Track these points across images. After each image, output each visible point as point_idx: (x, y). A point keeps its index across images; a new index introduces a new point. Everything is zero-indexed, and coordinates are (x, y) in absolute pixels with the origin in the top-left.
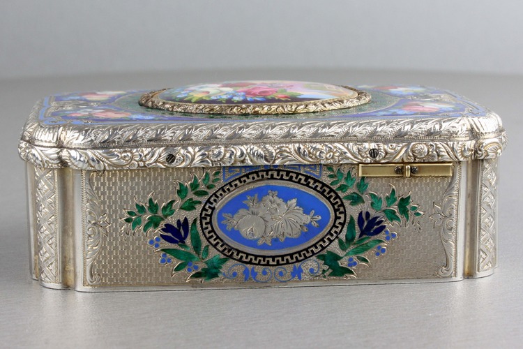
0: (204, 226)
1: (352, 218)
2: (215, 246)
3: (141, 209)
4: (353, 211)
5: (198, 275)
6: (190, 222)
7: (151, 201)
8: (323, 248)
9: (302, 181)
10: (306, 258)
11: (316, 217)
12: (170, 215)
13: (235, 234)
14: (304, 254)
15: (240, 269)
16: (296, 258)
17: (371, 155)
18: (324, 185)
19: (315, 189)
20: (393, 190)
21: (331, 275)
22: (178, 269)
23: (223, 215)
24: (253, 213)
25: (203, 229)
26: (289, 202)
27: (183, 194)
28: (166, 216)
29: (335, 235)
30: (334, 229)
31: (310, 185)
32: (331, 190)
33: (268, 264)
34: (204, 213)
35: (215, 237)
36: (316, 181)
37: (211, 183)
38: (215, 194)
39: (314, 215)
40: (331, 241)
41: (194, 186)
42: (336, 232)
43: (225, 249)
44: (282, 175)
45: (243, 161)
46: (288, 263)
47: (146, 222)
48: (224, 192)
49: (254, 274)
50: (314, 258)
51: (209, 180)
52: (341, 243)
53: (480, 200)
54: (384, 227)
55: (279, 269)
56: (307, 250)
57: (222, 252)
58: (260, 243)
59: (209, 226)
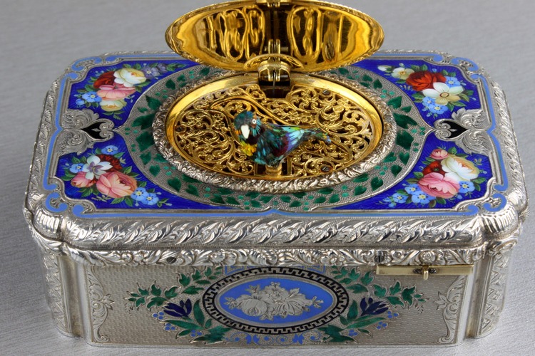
0: (207, 306)
1: (354, 302)
2: (218, 320)
3: (145, 292)
4: (356, 297)
5: (201, 339)
6: (193, 303)
7: (153, 286)
8: (324, 323)
9: (306, 276)
10: (307, 329)
11: (319, 301)
12: (172, 297)
13: (238, 312)
14: (306, 327)
15: (243, 335)
16: (298, 329)
17: (376, 260)
18: (327, 278)
19: (318, 281)
20: (398, 283)
21: (331, 341)
22: (182, 334)
23: (226, 299)
24: (255, 298)
25: (206, 308)
26: (291, 291)
27: (186, 282)
28: (169, 298)
29: (337, 314)
30: (336, 310)
31: (314, 278)
32: (334, 282)
33: (270, 333)
34: (207, 296)
35: (218, 313)
36: (319, 275)
37: (212, 275)
38: (217, 283)
39: (317, 299)
40: (332, 318)
41: (196, 277)
42: (338, 312)
43: (228, 322)
44: (285, 271)
45: (245, 263)
46: (289, 332)
47: (150, 301)
48: (227, 281)
49: (257, 340)
50: (316, 329)
51: (211, 273)
52: (343, 320)
53: (488, 283)
54: (387, 308)
55: (281, 336)
56: (309, 324)
57: (225, 324)
58: (263, 318)
59: (212, 306)
